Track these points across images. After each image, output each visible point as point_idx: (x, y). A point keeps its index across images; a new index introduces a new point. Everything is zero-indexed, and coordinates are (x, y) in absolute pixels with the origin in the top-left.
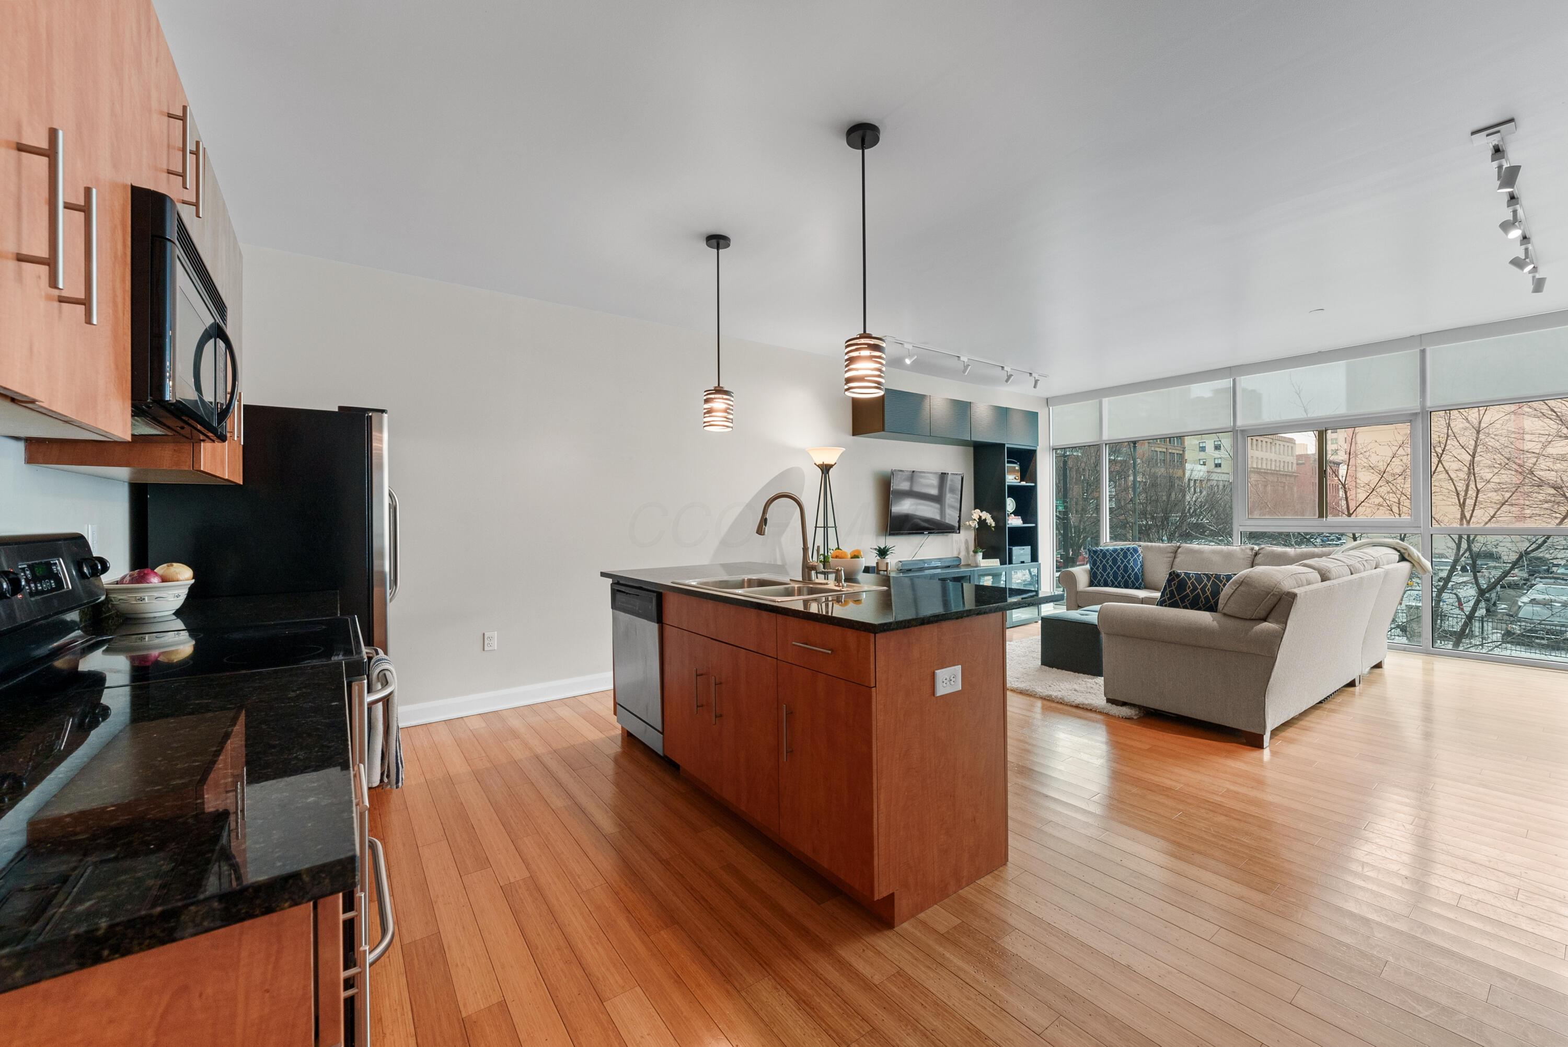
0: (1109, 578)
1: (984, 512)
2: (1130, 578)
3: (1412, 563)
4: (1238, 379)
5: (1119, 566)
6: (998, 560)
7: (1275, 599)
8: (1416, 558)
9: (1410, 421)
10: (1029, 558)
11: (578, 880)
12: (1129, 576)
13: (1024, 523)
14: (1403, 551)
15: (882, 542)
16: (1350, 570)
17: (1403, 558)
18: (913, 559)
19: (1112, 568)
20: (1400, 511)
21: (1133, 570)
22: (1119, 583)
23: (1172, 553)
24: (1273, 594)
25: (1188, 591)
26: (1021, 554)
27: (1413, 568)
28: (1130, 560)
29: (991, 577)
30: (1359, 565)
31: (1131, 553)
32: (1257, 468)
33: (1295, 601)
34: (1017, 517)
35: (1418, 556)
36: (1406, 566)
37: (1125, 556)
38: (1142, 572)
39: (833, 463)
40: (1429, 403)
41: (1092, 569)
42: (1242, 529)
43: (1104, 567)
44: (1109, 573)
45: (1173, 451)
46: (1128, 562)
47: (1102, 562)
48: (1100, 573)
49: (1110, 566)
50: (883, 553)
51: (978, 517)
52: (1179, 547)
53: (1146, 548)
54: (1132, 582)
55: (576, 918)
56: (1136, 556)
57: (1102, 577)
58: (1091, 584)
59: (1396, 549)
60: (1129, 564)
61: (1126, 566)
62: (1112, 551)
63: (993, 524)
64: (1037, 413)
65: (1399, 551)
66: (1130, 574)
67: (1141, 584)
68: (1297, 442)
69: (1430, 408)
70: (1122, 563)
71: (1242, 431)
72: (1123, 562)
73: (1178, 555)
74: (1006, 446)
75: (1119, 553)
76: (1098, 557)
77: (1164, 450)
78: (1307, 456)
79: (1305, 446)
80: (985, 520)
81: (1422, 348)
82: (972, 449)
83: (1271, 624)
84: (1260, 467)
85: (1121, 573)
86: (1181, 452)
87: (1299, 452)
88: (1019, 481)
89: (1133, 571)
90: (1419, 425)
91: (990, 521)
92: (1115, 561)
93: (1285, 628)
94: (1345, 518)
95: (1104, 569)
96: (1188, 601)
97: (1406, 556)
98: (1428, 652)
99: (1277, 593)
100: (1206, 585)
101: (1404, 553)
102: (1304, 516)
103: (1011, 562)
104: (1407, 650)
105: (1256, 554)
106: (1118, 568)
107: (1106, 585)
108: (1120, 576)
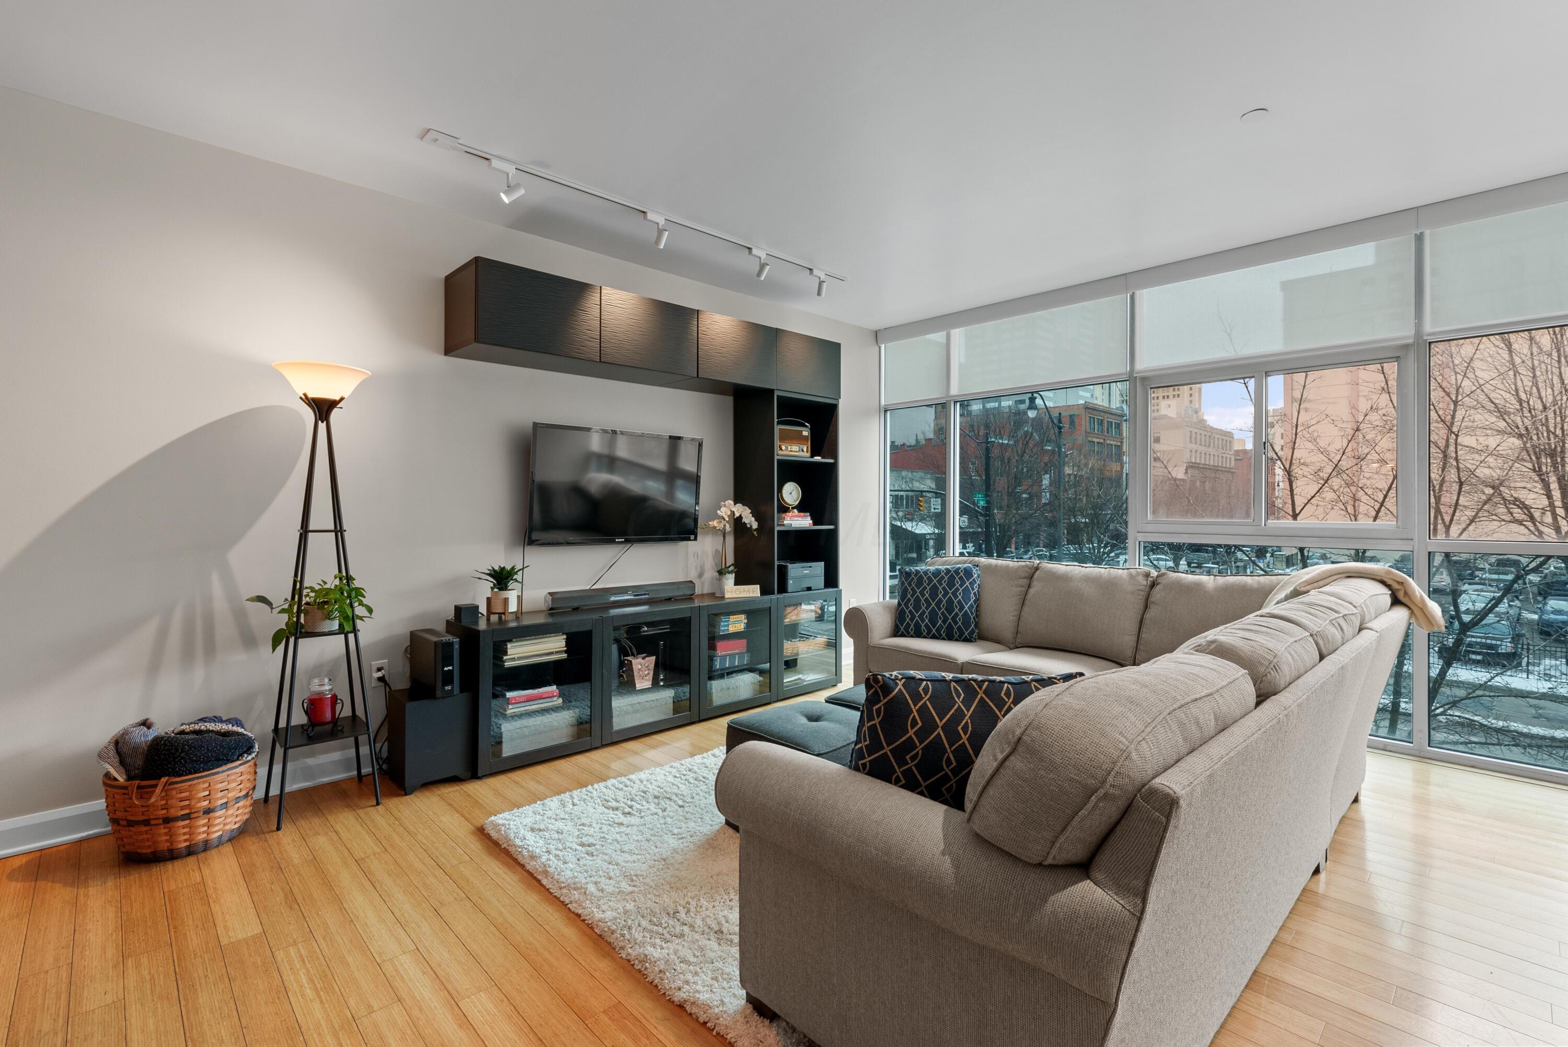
0: (923, 621)
1: (739, 505)
2: (956, 623)
3: (1409, 608)
4: (1138, 293)
5: (940, 601)
6: (758, 586)
7: (1112, 811)
8: (1418, 601)
9: (1397, 358)
10: (821, 581)
12: (954, 619)
13: (815, 524)
14: (1396, 586)
15: (501, 559)
16: (1317, 644)
17: (1396, 601)
18: (594, 587)
19: (929, 604)
20: (1355, 511)
21: (962, 608)
22: (938, 630)
23: (1025, 578)
24: (1106, 794)
25: (911, 733)
26: (806, 576)
27: (1410, 618)
28: (957, 589)
29: (743, 616)
30: (1333, 630)
31: (961, 578)
32: (1196, 463)
33: (1173, 822)
34: (802, 514)
35: (1421, 596)
36: (1401, 614)
37: (951, 583)
38: (977, 611)
39: (338, 398)
40: (1428, 327)
41: (899, 604)
42: (1141, 537)
43: (917, 601)
44: (924, 612)
45: (1112, 442)
46: (954, 594)
47: (914, 592)
48: (910, 612)
49: (926, 600)
50: (502, 578)
51: (729, 513)
52: (1037, 569)
53: (988, 568)
54: (959, 628)
56: (967, 584)
57: (912, 619)
58: (897, 632)
59: (1383, 582)
60: (956, 597)
61: (950, 602)
62: (933, 574)
63: (755, 525)
64: (839, 345)
65: (1388, 586)
66: (957, 614)
67: (972, 632)
68: (1235, 437)
69: (1429, 335)
70: (944, 596)
71: (1144, 379)
72: (946, 593)
73: (1035, 583)
74: (776, 393)
75: (943, 578)
76: (910, 584)
77: (1102, 441)
78: (1245, 452)
79: (1243, 442)
80: (740, 517)
81: (1418, 232)
82: (729, 400)
83: (1099, 893)
84: (1198, 462)
85: (942, 614)
86: (1119, 444)
87: (1237, 447)
88: (809, 454)
89: (960, 610)
90: (1411, 365)
91: (749, 519)
92: (934, 592)
93: (1143, 911)
94: (1288, 522)
95: (917, 606)
96: (913, 759)
97: (1401, 595)
98: (1422, 754)
99: (1117, 792)
100: (960, 714)
101: (1398, 590)
102: (1231, 517)
103: (783, 588)
104: (1389, 748)
105: (1153, 585)
106: (938, 604)
107: (918, 634)
108: (940, 618)
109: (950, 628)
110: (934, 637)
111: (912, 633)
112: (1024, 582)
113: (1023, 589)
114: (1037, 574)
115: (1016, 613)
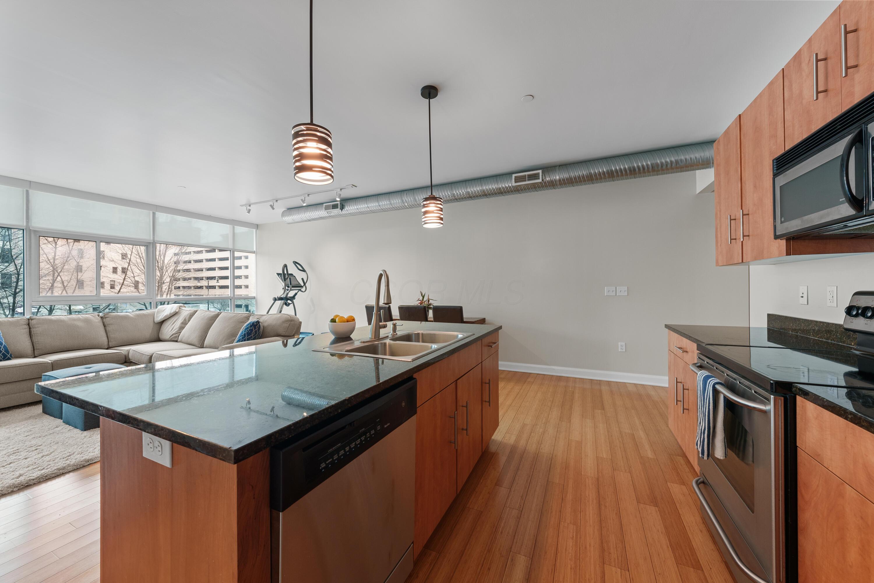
11: (574, 536)
55: (589, 514)
71: (35, 231)
112: (27, 327)
113: (28, 330)
114: (32, 322)
115: (30, 341)
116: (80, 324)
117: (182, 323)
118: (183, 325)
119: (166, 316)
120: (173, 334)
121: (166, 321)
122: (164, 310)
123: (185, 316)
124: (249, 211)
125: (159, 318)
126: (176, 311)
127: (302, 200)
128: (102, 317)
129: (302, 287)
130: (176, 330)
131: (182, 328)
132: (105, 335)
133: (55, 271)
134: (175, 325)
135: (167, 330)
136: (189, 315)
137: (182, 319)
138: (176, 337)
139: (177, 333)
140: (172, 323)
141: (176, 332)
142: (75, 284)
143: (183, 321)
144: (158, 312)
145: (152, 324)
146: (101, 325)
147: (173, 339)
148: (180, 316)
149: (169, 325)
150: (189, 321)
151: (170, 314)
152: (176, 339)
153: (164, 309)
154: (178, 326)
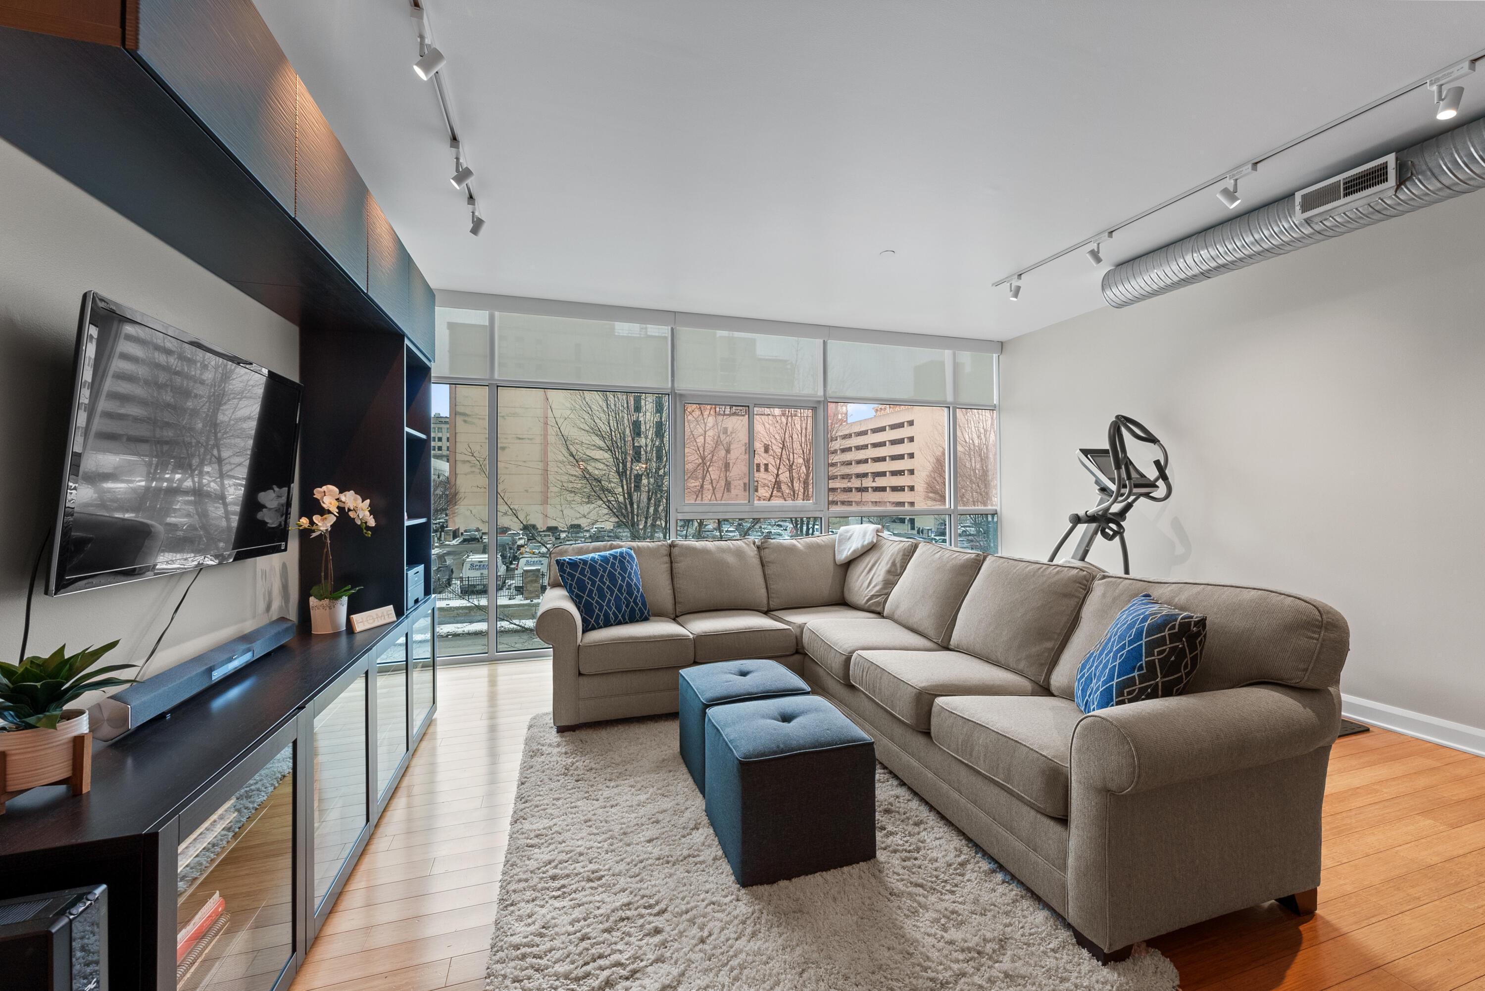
1: (349, 494)
2: (636, 604)
6: (392, 607)
9: (814, 408)
10: (422, 589)
12: (634, 601)
21: (638, 590)
26: (415, 585)
40: (828, 392)
42: (680, 517)
51: (337, 505)
53: (641, 550)
54: (640, 610)
58: (589, 626)
63: (371, 522)
66: (636, 597)
71: (681, 395)
74: (405, 342)
75: (613, 563)
80: (353, 510)
81: (823, 341)
91: (362, 513)
106: (620, 590)
107: (607, 624)
108: (624, 603)
109: (633, 610)
110: (619, 623)
111: (601, 624)
112: (667, 559)
113: (668, 565)
114: (675, 551)
115: (670, 587)
116: (731, 559)
117: (889, 572)
118: (891, 577)
119: (855, 551)
120: (873, 596)
121: (856, 562)
122: (850, 538)
123: (892, 555)
124: (1017, 292)
125: (844, 554)
126: (872, 542)
127: (1225, 192)
128: (758, 547)
129: (1153, 485)
130: (877, 588)
131: (889, 584)
132: (764, 586)
133: (704, 464)
134: (874, 574)
135: (858, 583)
136: (901, 554)
137: (887, 563)
138: (878, 603)
139: (880, 595)
140: (868, 569)
141: (877, 592)
142: (724, 484)
143: (889, 566)
144: (841, 541)
145: (831, 567)
146: (756, 561)
147: (873, 608)
148: (881, 554)
149: (863, 572)
150: (904, 568)
151: (863, 546)
152: (879, 609)
153: (849, 534)
154: (881, 578)
